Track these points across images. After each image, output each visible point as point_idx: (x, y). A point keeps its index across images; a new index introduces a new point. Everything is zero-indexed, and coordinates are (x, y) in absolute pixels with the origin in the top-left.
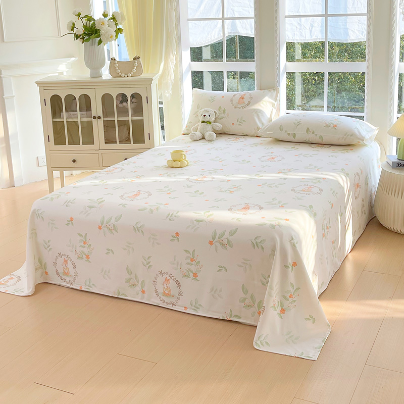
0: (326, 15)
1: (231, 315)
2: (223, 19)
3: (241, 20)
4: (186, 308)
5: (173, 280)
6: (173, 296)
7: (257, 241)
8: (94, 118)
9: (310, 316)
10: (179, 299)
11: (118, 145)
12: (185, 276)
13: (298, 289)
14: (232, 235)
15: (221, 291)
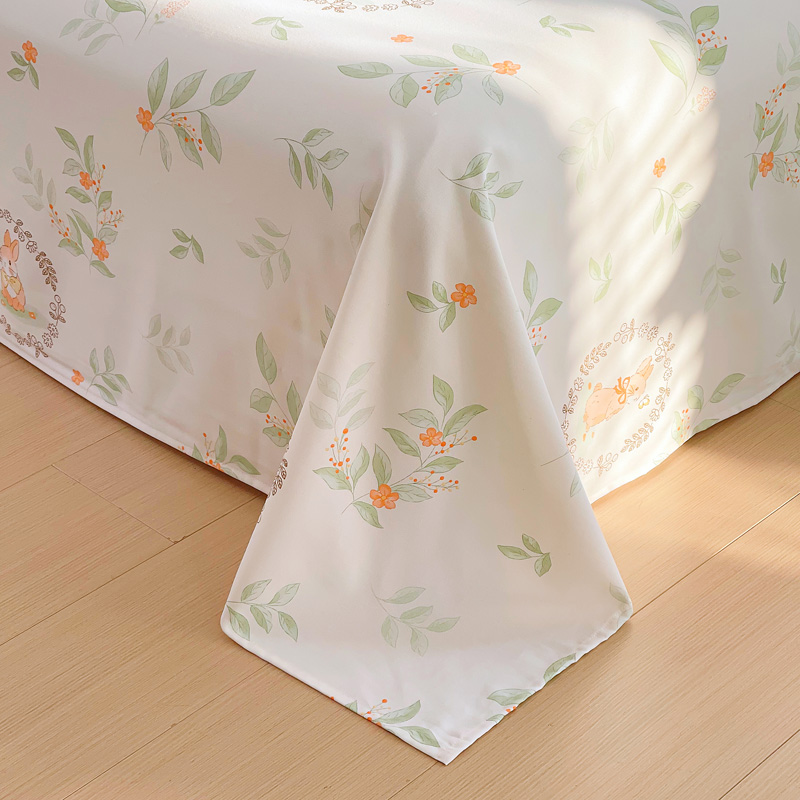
1: (223, 451)
4: (78, 376)
5: (29, 247)
6: (33, 315)
7: (313, 151)
9: (525, 540)
10: (53, 332)
12: (66, 242)
13: (477, 409)
14: (222, 102)
15: (185, 341)
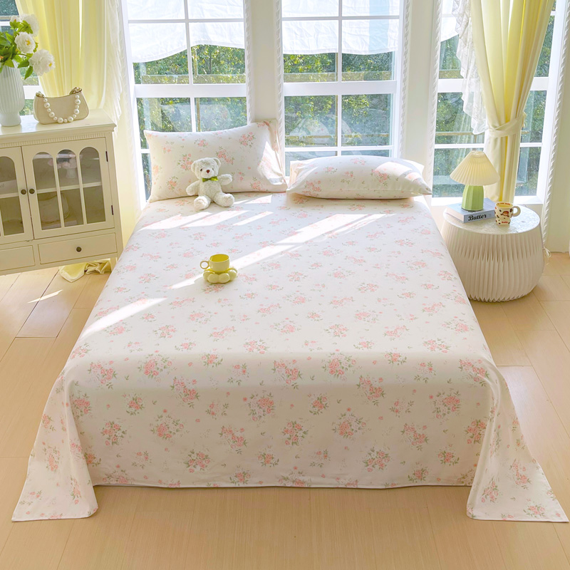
0: (340, 18)
2: (187, 21)
3: (214, 23)
8: (23, 192)
11: (64, 229)
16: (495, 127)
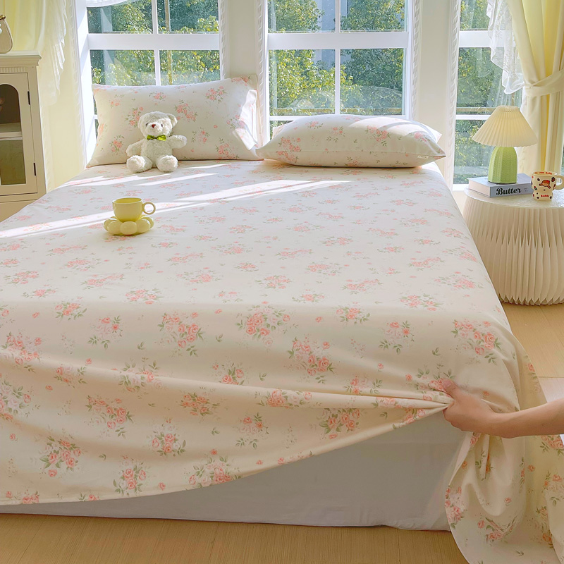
16: (532, 82)
